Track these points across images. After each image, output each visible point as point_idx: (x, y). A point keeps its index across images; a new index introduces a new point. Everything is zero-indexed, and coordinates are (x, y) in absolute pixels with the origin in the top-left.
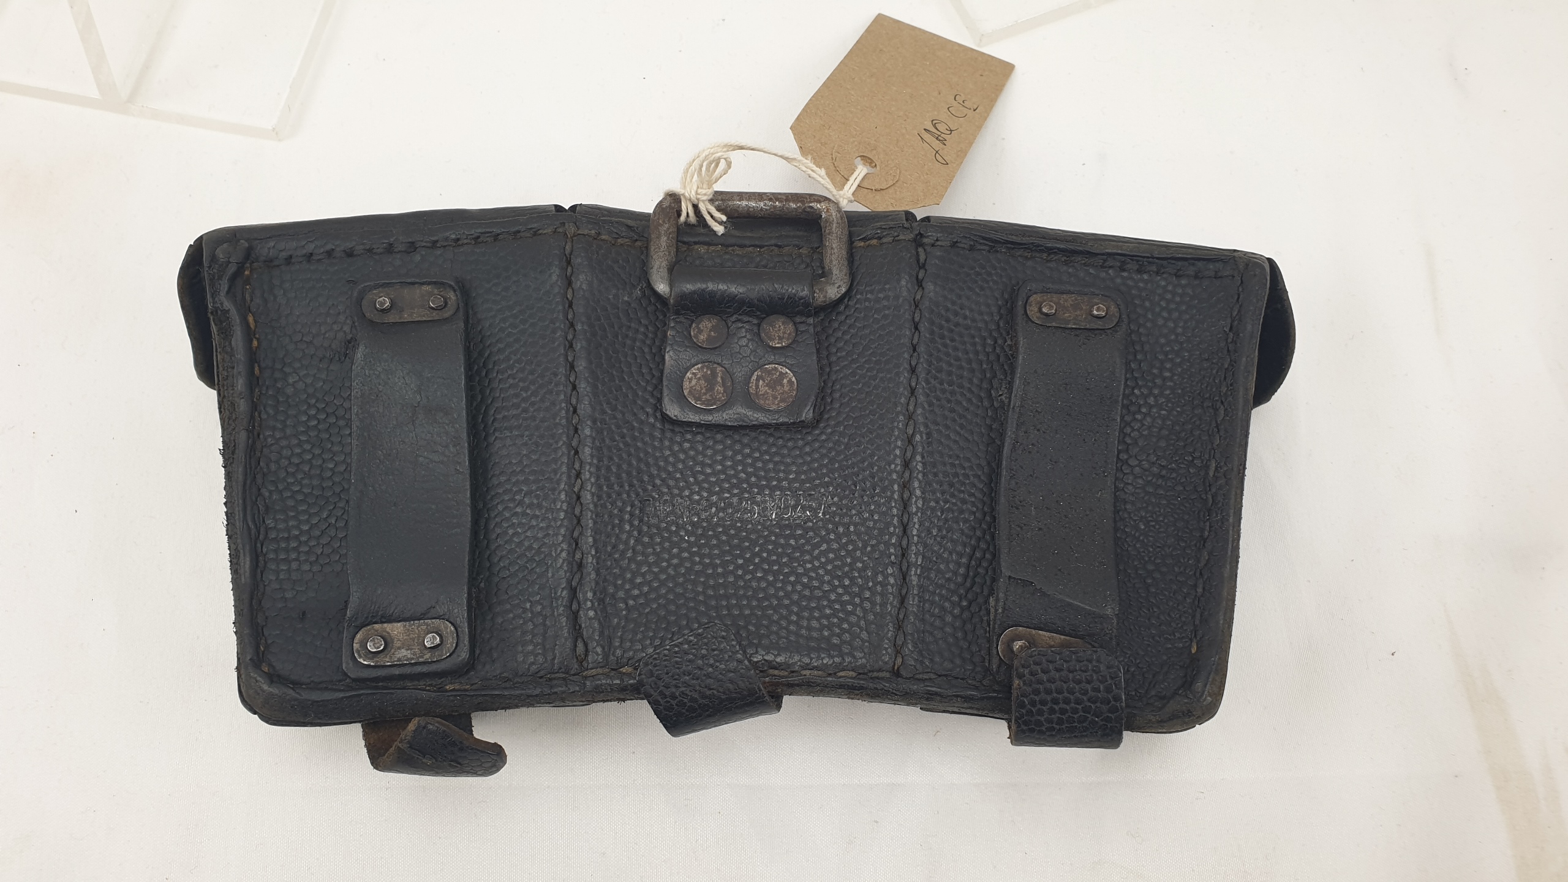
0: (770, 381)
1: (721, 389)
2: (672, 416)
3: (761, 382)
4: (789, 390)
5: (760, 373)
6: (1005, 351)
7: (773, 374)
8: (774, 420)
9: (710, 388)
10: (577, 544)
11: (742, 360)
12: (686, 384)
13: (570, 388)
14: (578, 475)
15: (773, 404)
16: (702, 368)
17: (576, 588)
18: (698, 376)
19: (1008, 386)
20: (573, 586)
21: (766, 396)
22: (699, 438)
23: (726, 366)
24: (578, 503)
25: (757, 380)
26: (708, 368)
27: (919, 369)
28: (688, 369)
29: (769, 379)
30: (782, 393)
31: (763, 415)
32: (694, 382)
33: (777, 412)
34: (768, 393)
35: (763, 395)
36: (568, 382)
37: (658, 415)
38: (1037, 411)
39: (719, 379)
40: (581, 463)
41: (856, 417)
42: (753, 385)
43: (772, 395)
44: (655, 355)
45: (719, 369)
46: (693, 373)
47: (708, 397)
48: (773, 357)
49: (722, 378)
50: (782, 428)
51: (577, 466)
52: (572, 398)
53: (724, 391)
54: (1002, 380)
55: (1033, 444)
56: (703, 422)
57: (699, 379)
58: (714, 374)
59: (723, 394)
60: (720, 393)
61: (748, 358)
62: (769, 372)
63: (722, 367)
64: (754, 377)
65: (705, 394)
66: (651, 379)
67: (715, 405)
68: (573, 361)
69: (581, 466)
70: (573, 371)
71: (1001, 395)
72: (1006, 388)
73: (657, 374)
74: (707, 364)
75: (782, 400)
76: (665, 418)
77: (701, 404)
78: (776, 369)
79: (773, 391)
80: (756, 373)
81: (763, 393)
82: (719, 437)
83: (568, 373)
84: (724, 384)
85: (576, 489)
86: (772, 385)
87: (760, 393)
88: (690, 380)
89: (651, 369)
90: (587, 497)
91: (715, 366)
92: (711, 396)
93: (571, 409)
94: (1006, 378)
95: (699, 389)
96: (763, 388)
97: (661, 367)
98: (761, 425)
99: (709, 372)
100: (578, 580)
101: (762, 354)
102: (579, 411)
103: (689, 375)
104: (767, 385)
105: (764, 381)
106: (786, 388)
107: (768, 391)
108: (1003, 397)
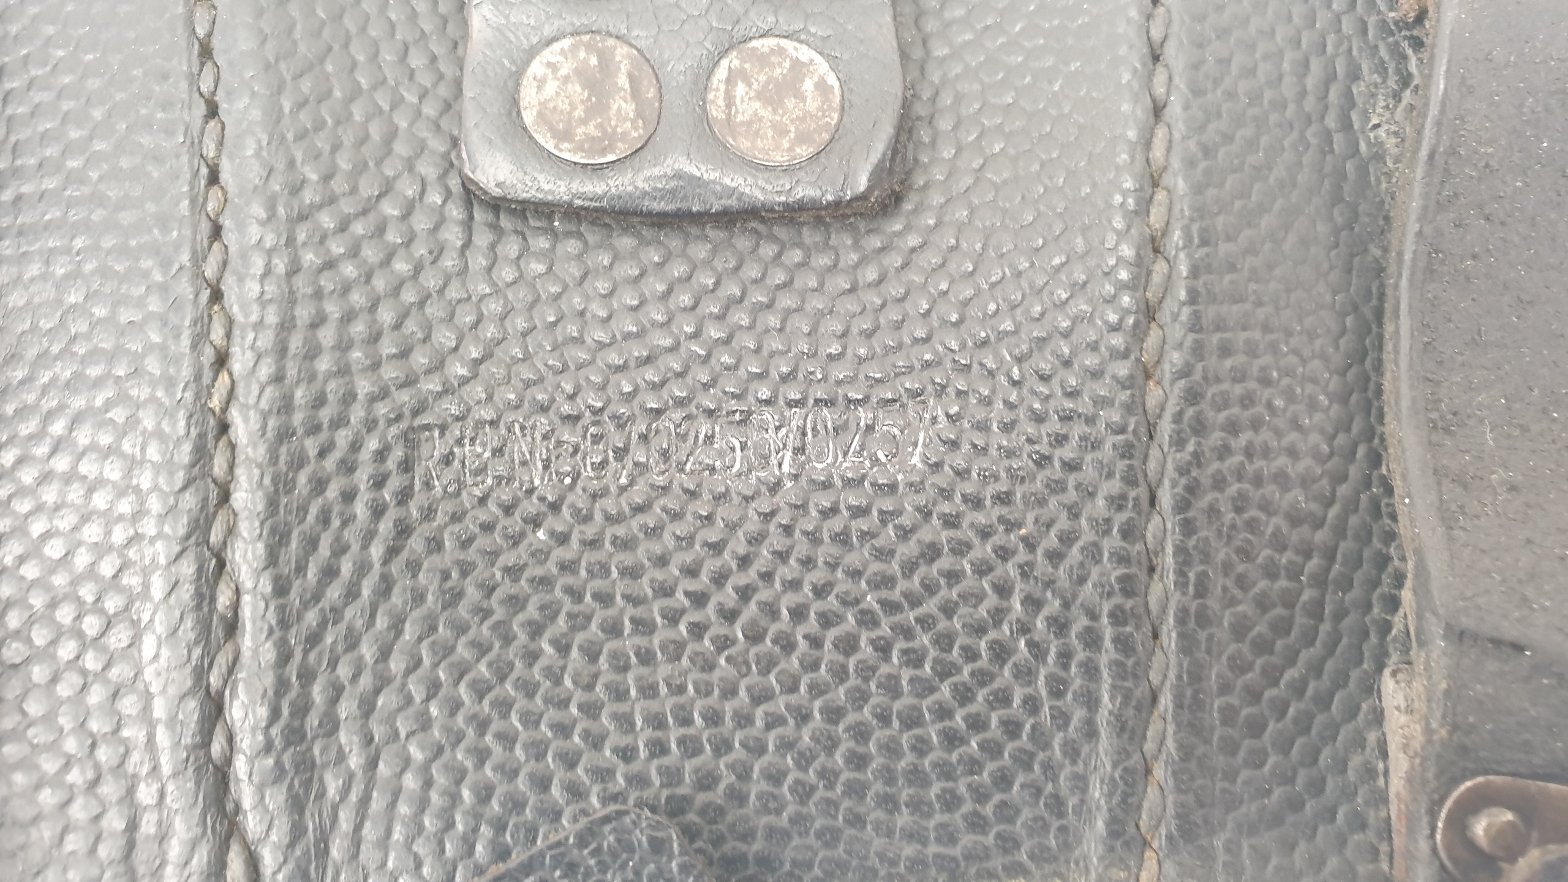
0: (767, 83)
1: (629, 109)
2: (492, 184)
3: (740, 89)
4: (820, 109)
5: (736, 63)
6: (1379, 12)
7: (773, 66)
8: (780, 193)
9: (598, 105)
10: (221, 565)
11: (686, 27)
12: (529, 97)
13: (201, 109)
14: (222, 360)
15: (777, 147)
16: (574, 48)
17: (221, 694)
18: (563, 71)
19: (1392, 102)
20: (213, 691)
21: (755, 126)
22: (572, 246)
23: (642, 44)
24: (221, 444)
25: (730, 81)
26: (589, 47)
27: (1170, 51)
28: (532, 53)
29: (763, 78)
30: (802, 119)
31: (750, 180)
32: (551, 87)
33: (788, 170)
34: (761, 120)
35: (749, 124)
36: (197, 95)
37: (454, 183)
38: (1487, 166)
39: (623, 81)
40: (230, 323)
41: (1005, 182)
42: (716, 97)
43: (774, 126)
44: (445, 21)
45: (622, 53)
46: (549, 65)
47: (592, 129)
48: (771, 19)
49: (631, 77)
50: (804, 217)
51: (217, 334)
52: (206, 140)
53: (639, 114)
54: (1376, 86)
55: (1474, 257)
56: (578, 202)
57: (566, 79)
58: (606, 63)
59: (633, 122)
60: (626, 119)
61: (702, 22)
62: (763, 60)
63: (631, 45)
64: (721, 73)
65: (584, 122)
66: (435, 85)
67: (613, 152)
68: (210, 35)
69: (228, 335)
70: (209, 65)
71: (1377, 126)
72: (1387, 107)
73: (446, 68)
74: (586, 38)
75: (802, 138)
76: (471, 194)
77: (575, 151)
78: (781, 51)
79: (775, 111)
80: (725, 63)
81: (746, 118)
82: (626, 242)
83: (195, 70)
84: (636, 93)
85: (215, 403)
86: (773, 95)
87: (740, 118)
88: (541, 83)
89: (434, 59)
90: (242, 428)
91: (611, 42)
92: (600, 126)
93: (204, 171)
94: (1384, 82)
95: (566, 107)
96: (747, 107)
97: (460, 51)
98: (746, 211)
99: (594, 61)
100: (224, 669)
101: (742, 11)
102: (225, 176)
103: (536, 68)
104: (759, 96)
105: (749, 85)
106: (813, 104)
107: (762, 113)
108: (1381, 133)
